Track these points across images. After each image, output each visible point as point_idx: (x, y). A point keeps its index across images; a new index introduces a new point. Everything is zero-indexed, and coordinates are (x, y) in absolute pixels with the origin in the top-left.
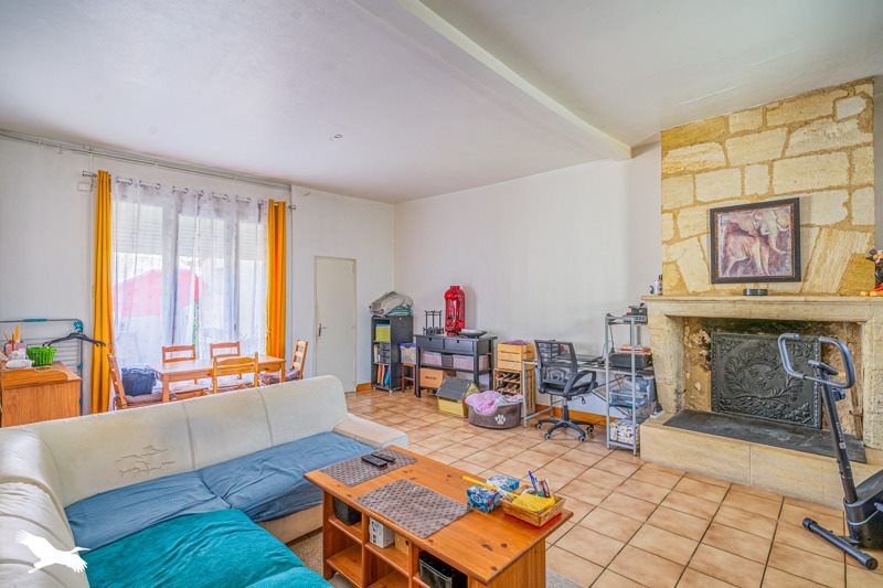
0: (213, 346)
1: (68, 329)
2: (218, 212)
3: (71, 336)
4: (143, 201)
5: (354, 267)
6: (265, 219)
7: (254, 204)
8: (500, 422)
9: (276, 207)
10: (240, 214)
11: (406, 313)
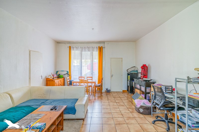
0: (87, 77)
1: (66, 73)
2: (89, 50)
3: (67, 74)
4: (76, 50)
5: (122, 60)
6: (98, 51)
7: (95, 47)
8: (141, 111)
9: (100, 48)
10: (93, 50)
11: (136, 72)
